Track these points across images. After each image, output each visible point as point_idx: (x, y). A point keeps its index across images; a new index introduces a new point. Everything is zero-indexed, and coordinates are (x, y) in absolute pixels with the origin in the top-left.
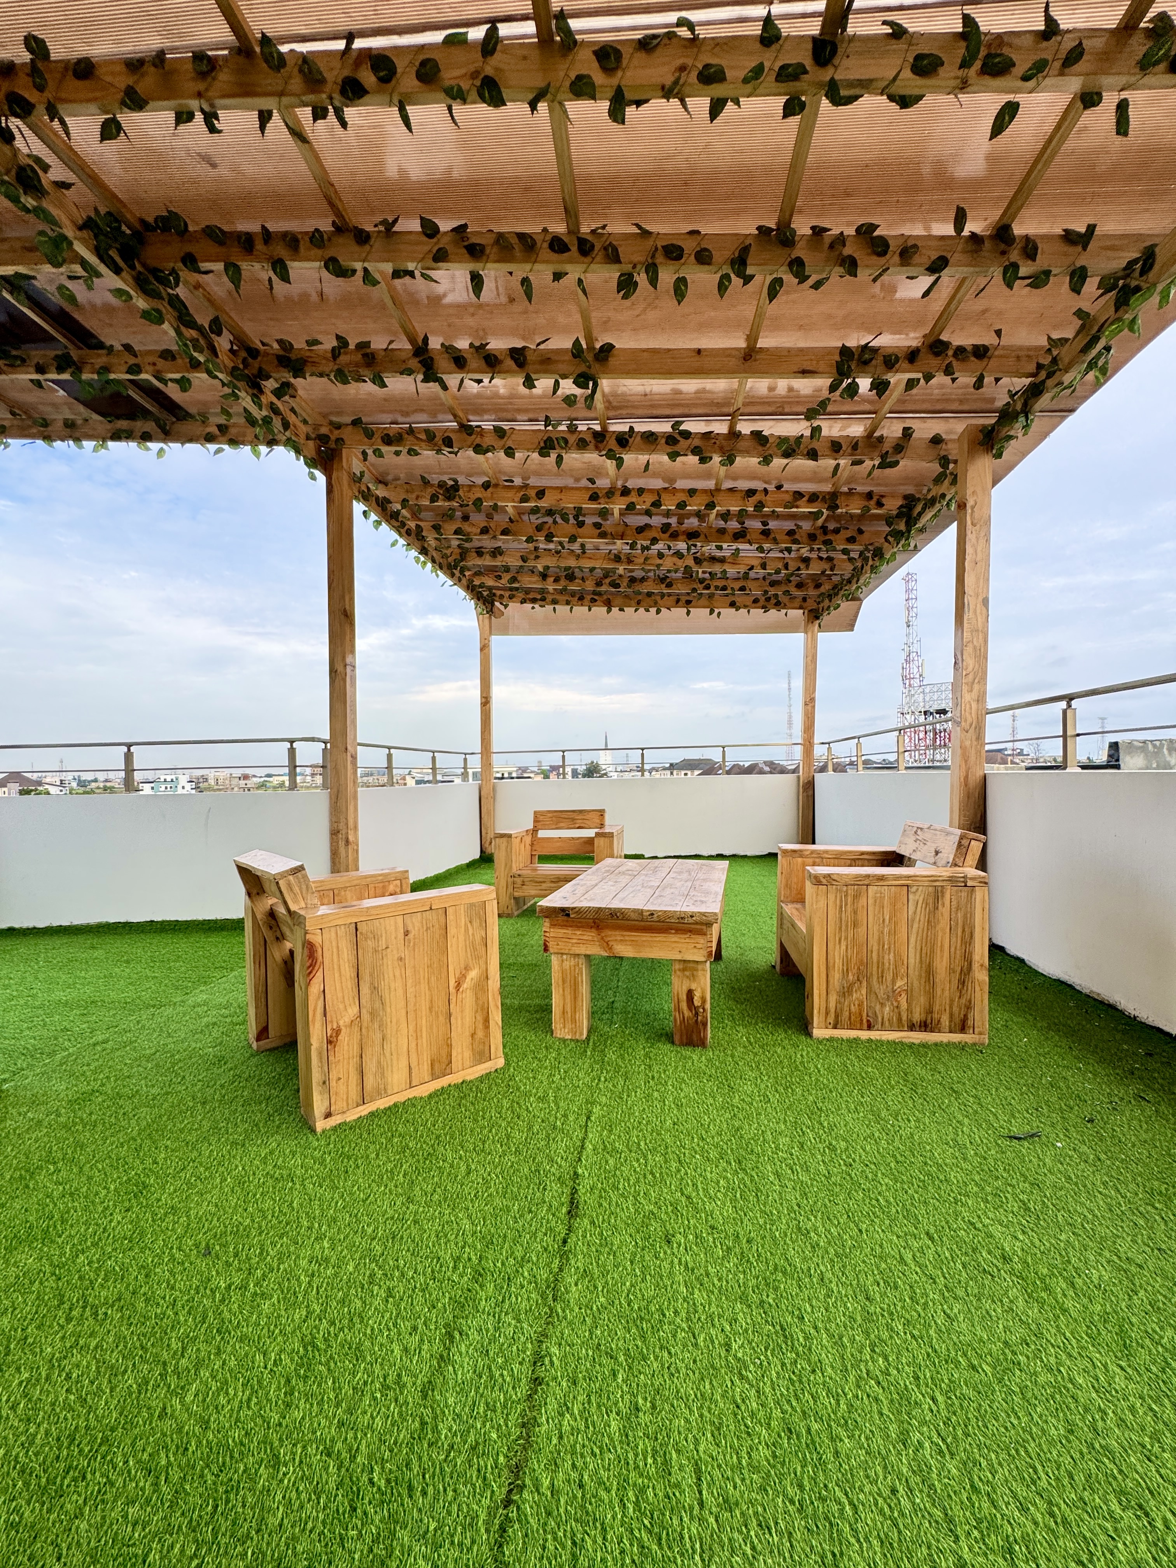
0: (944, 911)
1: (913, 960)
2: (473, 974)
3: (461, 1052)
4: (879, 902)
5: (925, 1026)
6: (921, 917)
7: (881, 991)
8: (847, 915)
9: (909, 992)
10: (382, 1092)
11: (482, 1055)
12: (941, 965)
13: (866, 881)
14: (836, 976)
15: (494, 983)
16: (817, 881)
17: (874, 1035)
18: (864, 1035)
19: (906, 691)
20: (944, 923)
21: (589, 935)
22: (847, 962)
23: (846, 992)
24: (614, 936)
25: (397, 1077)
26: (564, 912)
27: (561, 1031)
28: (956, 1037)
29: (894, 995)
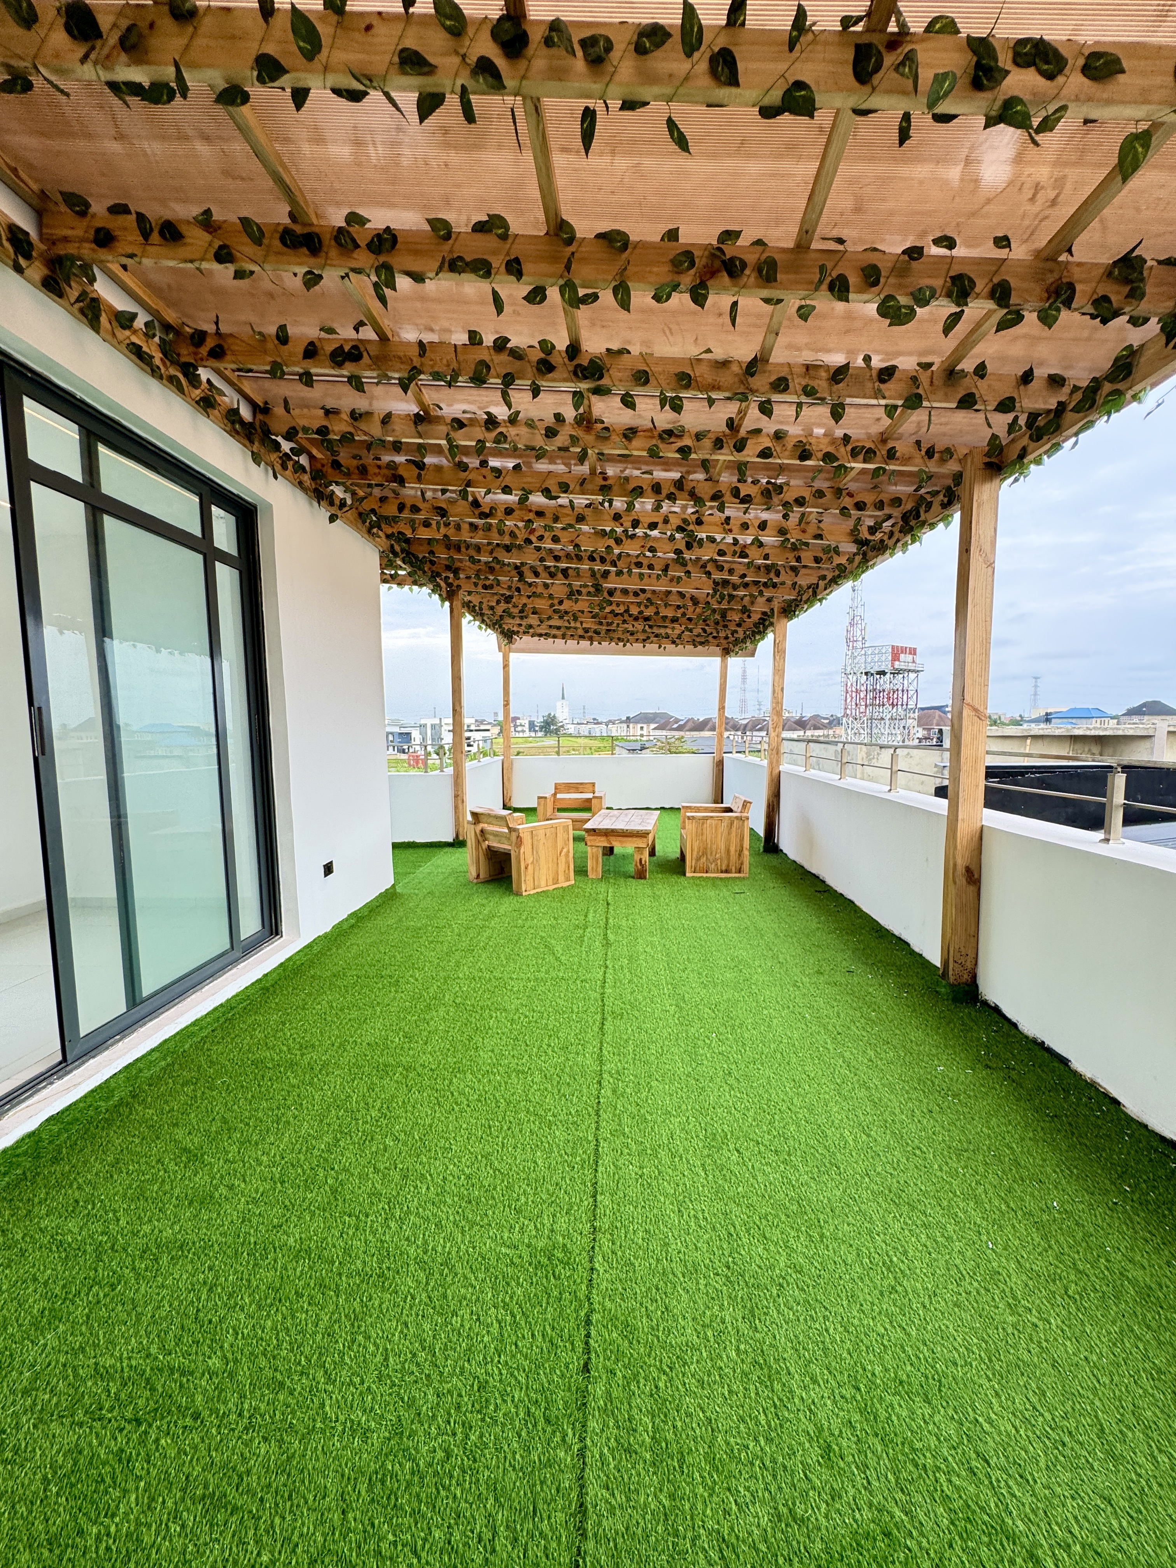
0: (734, 829)
1: (723, 847)
2: (565, 850)
3: (561, 878)
4: (711, 825)
5: (726, 871)
6: (726, 832)
7: (711, 858)
8: (699, 831)
9: (721, 859)
10: (539, 887)
11: (568, 879)
12: (732, 849)
13: (706, 818)
14: (695, 853)
15: (571, 855)
16: (689, 818)
17: (708, 875)
18: (705, 875)
19: (849, 653)
20: (734, 834)
21: (603, 839)
22: (699, 848)
23: (698, 859)
24: (612, 838)
25: (543, 883)
26: (594, 830)
27: (591, 875)
28: (737, 875)
29: (715, 860)
